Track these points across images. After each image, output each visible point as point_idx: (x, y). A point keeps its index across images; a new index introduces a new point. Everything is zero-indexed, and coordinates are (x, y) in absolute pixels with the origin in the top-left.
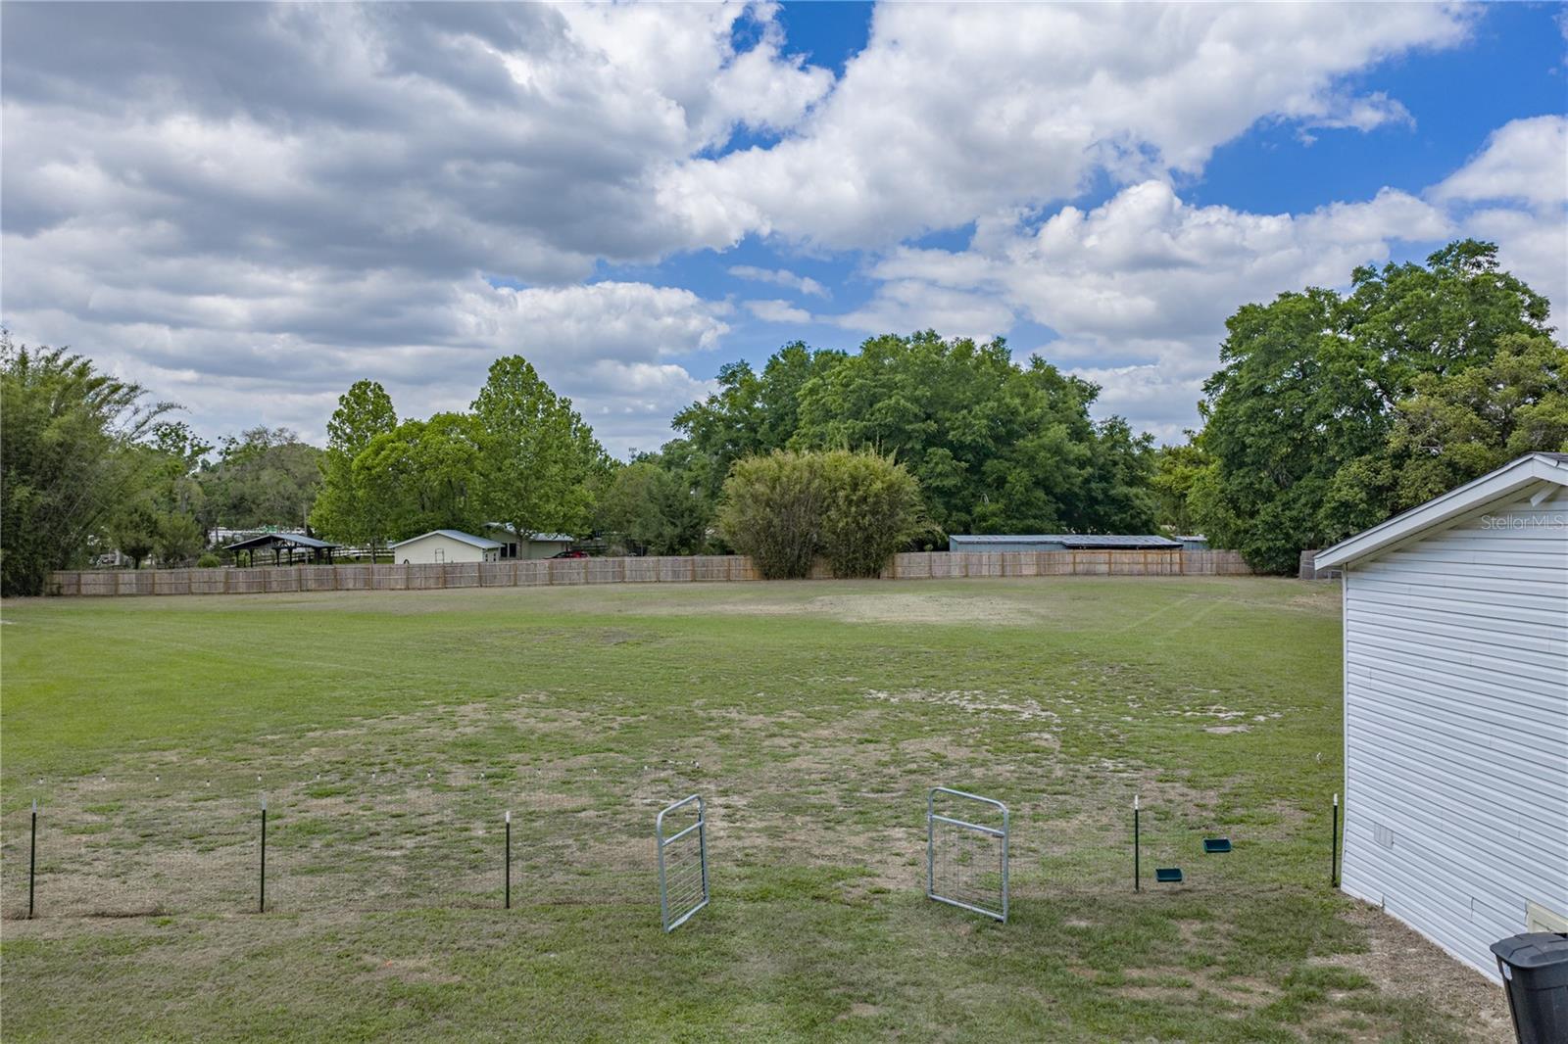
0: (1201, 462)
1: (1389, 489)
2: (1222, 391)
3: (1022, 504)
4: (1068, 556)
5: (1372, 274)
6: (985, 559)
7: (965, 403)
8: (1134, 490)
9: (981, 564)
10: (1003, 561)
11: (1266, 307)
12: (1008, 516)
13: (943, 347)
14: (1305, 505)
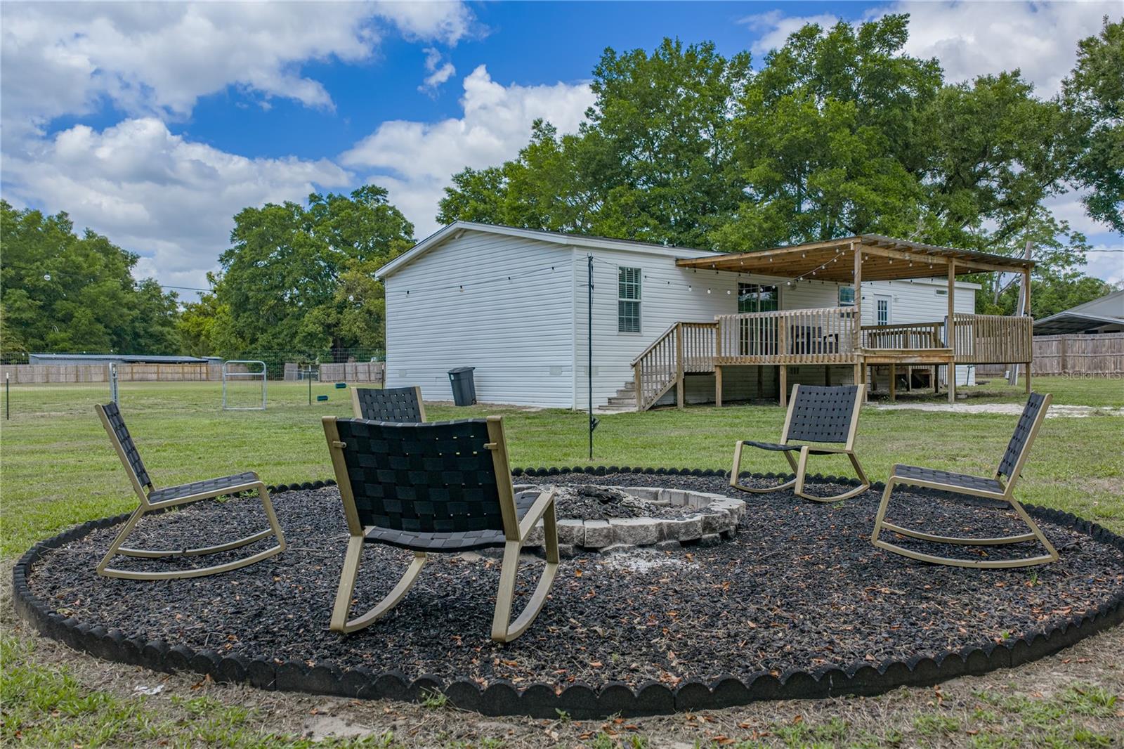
0: (208, 314)
1: (335, 326)
2: (231, 263)
3: (86, 334)
4: (128, 368)
5: (320, 199)
6: (62, 370)
7: (38, 257)
8: (166, 329)
9: (59, 374)
10: (77, 371)
11: (260, 210)
12: (75, 342)
13: (15, 214)
14: (286, 335)
